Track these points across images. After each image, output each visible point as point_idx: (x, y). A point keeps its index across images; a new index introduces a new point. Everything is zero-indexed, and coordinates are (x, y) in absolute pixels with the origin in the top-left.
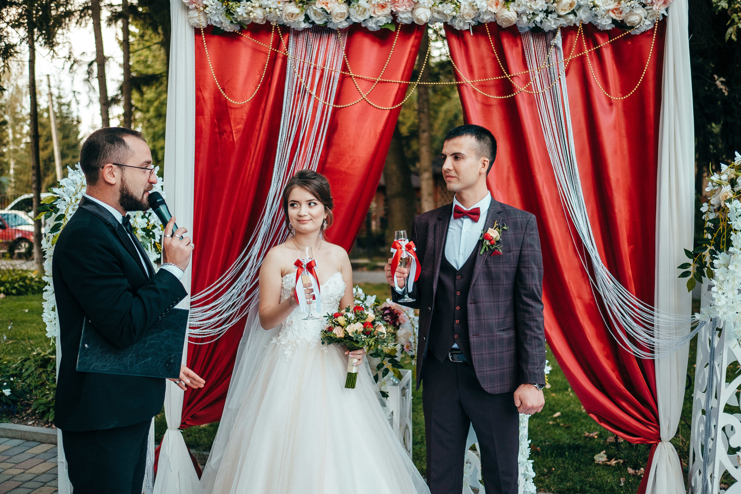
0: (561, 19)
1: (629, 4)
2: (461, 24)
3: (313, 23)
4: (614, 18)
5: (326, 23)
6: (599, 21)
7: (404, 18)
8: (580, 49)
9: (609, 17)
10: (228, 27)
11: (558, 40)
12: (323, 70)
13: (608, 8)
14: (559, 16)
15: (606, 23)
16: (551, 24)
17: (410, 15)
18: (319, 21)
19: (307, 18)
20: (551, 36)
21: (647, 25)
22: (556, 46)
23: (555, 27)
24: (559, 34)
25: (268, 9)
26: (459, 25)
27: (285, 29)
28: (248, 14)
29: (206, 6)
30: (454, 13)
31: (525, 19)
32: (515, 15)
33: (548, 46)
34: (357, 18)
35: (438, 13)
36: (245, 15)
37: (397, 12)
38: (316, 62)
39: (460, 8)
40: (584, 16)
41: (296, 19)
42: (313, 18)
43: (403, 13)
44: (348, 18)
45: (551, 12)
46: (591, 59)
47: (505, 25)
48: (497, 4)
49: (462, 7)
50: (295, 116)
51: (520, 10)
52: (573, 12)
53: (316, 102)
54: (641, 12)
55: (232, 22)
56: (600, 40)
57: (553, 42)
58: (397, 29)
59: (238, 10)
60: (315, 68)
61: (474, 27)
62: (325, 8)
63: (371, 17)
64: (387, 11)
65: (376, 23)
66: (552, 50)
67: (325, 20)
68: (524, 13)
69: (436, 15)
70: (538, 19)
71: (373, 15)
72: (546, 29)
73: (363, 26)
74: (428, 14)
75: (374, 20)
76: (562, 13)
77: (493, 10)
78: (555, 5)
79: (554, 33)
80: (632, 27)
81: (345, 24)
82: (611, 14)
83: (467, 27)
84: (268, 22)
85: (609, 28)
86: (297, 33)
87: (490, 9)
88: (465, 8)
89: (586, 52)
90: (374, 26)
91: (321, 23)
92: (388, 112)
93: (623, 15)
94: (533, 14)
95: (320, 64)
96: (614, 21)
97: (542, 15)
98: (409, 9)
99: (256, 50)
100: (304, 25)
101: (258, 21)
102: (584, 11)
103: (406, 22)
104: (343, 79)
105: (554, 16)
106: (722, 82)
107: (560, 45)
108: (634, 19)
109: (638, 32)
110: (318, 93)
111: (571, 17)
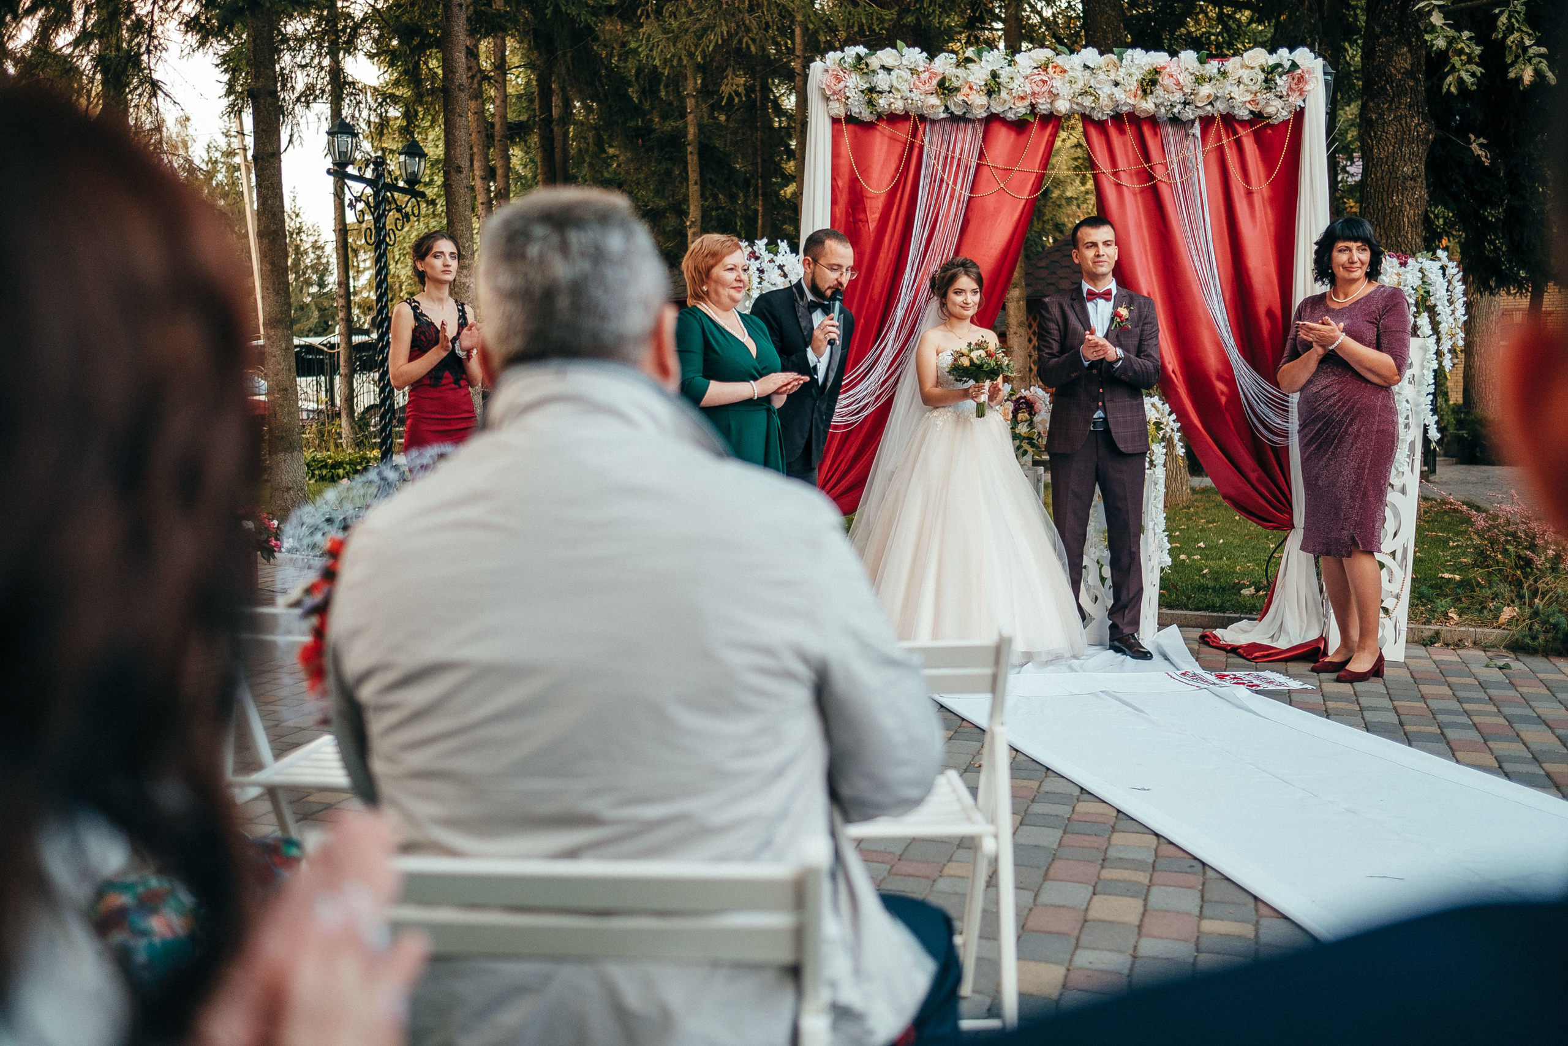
0: (1198, 110)
1: (1264, 96)
2: (1100, 115)
3: (952, 113)
4: (1251, 109)
5: (965, 113)
6: (1236, 112)
7: (1043, 107)
8: (1220, 140)
9: (1246, 108)
10: (866, 115)
11: (1197, 130)
12: (959, 160)
13: (1244, 100)
14: (1197, 107)
15: (1243, 114)
16: (1189, 114)
17: (1049, 106)
18: (958, 112)
19: (947, 108)
20: (1189, 125)
21: (1284, 115)
22: (1194, 135)
23: (1192, 117)
24: (1197, 124)
25: (910, 101)
26: (1097, 116)
27: (922, 118)
28: (890, 105)
29: (848, 98)
30: (1093, 105)
31: (1163, 110)
32: (1153, 106)
33: (1187, 135)
34: (997, 109)
35: (1077, 104)
36: (886, 107)
37: (1037, 103)
38: (953, 152)
39: (1098, 99)
40: (1221, 106)
41: (937, 111)
42: (953, 108)
43: (1043, 104)
44: (988, 108)
45: (1189, 104)
46: (1231, 148)
47: (1143, 115)
48: (1135, 96)
49: (1101, 99)
50: (930, 206)
51: (1158, 101)
52: (1211, 103)
53: (953, 190)
54: (1277, 103)
55: (871, 113)
56: (1240, 129)
57: (1191, 132)
58: (1035, 119)
59: (880, 101)
60: (952, 157)
61: (1112, 117)
62: (966, 99)
63: (1011, 108)
64: (1027, 102)
65: (1015, 114)
66: (1190, 138)
67: (964, 110)
68: (1162, 104)
69: (1075, 107)
70: (1176, 110)
71: (1013, 106)
72: (1184, 119)
73: (1001, 116)
74: (1068, 105)
75: (1013, 111)
76: (1199, 105)
77: (1132, 101)
78: (1192, 97)
79: (1193, 122)
80: (1270, 117)
81: (985, 115)
82: (1248, 105)
83: (1105, 118)
84: (907, 113)
85: (1247, 118)
86: (933, 122)
87: (1128, 101)
88: (1104, 100)
89: (1224, 142)
90: (1013, 116)
91: (960, 113)
92: (1024, 201)
93: (1260, 106)
94: (1171, 105)
95: (957, 154)
96: (1251, 112)
97: (1179, 107)
98: (1049, 101)
99: (893, 139)
100: (942, 116)
101: (898, 112)
102: (1222, 102)
103: (1045, 112)
104: (979, 166)
105: (1193, 107)
106: (1481, 145)
107: (1198, 134)
108: (1270, 110)
109: (1276, 122)
110: (955, 183)
111: (1209, 108)
